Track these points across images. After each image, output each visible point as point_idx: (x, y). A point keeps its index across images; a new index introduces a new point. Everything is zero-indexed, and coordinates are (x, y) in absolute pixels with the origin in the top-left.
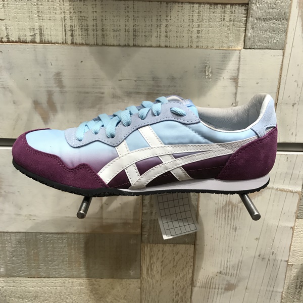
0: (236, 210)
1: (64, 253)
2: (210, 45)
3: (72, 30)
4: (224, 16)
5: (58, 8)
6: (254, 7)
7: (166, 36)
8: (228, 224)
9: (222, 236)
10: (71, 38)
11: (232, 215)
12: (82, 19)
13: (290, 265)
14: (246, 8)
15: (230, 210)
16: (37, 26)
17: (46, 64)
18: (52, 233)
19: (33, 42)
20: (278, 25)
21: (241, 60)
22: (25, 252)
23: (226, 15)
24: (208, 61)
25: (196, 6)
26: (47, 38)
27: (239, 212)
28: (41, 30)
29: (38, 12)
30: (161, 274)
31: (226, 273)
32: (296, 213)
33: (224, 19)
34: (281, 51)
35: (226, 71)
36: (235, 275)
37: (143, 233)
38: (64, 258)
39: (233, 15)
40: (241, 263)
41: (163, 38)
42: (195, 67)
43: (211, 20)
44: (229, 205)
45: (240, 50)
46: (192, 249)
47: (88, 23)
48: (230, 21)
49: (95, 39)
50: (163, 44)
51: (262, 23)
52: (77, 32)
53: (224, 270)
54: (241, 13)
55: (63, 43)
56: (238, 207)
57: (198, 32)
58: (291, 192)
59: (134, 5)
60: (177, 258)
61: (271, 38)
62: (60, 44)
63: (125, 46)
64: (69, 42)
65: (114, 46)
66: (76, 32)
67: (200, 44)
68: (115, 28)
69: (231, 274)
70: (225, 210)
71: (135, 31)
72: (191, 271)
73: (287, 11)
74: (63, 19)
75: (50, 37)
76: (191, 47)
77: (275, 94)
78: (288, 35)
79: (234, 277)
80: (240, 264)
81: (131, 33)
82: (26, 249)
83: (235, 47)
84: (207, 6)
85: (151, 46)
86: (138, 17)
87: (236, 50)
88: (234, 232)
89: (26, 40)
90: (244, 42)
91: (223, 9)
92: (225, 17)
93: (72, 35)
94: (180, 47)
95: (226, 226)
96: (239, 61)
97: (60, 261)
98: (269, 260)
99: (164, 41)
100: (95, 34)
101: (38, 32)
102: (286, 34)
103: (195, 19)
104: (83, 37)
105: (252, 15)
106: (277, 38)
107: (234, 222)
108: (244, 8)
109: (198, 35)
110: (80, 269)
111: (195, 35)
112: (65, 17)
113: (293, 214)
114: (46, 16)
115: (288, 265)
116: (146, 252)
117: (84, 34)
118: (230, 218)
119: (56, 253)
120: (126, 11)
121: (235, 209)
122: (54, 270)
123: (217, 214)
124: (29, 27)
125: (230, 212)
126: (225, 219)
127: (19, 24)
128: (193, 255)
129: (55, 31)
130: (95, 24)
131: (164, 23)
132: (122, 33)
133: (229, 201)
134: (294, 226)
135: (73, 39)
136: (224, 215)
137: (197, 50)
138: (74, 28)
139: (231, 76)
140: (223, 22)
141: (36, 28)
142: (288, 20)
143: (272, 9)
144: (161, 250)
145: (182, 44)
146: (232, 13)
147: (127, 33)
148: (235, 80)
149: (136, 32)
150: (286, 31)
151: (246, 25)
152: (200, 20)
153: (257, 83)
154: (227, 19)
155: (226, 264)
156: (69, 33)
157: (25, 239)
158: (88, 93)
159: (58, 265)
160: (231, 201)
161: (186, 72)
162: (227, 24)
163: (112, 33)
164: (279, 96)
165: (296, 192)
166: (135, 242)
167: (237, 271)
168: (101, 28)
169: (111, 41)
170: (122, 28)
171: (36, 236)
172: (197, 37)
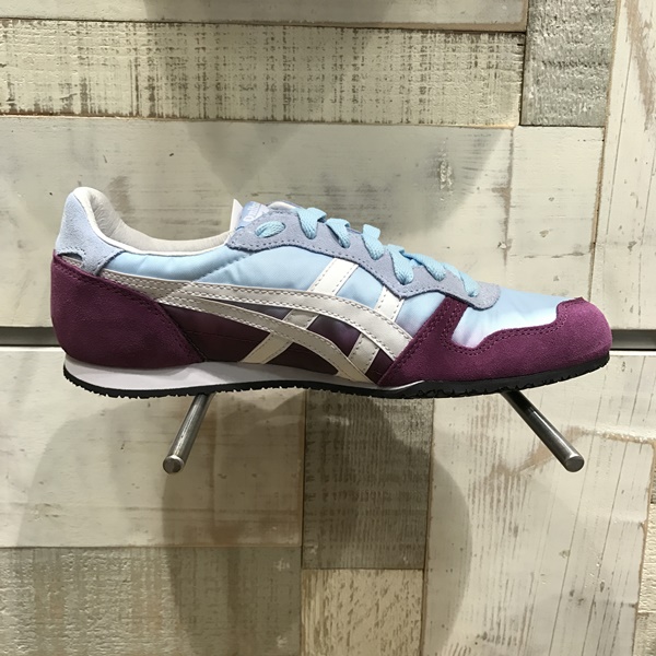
0: (515, 485)
1: (123, 596)
2: (448, 118)
3: (152, 88)
4: (476, 58)
5: (123, 41)
6: (538, 39)
7: (355, 100)
8: (498, 519)
9: (486, 549)
10: (149, 104)
11: (506, 498)
12: (173, 63)
13: (643, 614)
14: (522, 42)
15: (503, 486)
16: (76, 78)
17: (92, 159)
18: (96, 548)
19: (67, 112)
20: (588, 75)
21: (515, 149)
22: (30, 595)
23: (479, 55)
24: (444, 151)
25: (417, 36)
26: (96, 103)
27: (522, 489)
28: (84, 86)
29: (80, 49)
30: (348, 645)
31: (498, 637)
32: (648, 490)
33: (476, 64)
34: (599, 130)
35: (483, 173)
36: (517, 642)
37: (306, 545)
38: (122, 609)
39: (495, 55)
40: (531, 612)
41: (348, 104)
42: (417, 165)
43: (448, 66)
44: (500, 474)
45: (512, 129)
46: (419, 581)
47: (186, 72)
48: (489, 68)
49: (202, 105)
50: (347, 117)
51: (556, 71)
52: (163, 92)
53: (492, 629)
54: (512, 52)
55: (131, 115)
56: (519, 480)
57: (422, 90)
58: (636, 441)
59: (284, 33)
60: (384, 602)
61: (577, 103)
62: (126, 116)
63: (266, 120)
64: (145, 112)
65: (242, 120)
66: (160, 92)
67: (427, 117)
68: (246, 83)
69: (510, 639)
70: (492, 485)
71: (287, 89)
72: (416, 634)
73: (607, 46)
74: (133, 64)
75: (103, 102)
76: (408, 122)
77: (591, 223)
78: (612, 96)
79: (516, 647)
80: (528, 614)
81: (280, 94)
82: (33, 591)
83: (500, 122)
84: (440, 37)
85: (322, 122)
86: (294, 59)
87: (502, 128)
88: (513, 539)
89: (51, 109)
90: (521, 112)
91: (472, 42)
92: (478, 60)
93: (152, 98)
94: (384, 123)
95: (494, 524)
96: (511, 152)
97: (113, 616)
98: (594, 603)
99: (351, 109)
100: (201, 96)
101: (79, 92)
102: (608, 95)
103: (416, 64)
104: (175, 101)
105: (534, 55)
106: (589, 103)
107: (511, 515)
108: (516, 40)
109: (421, 96)
110: (161, 635)
111: (415, 97)
112: (136, 59)
113: (643, 492)
114: (96, 58)
115: (637, 614)
116: (313, 592)
117: (178, 97)
118: (502, 504)
119: (103, 597)
120: (269, 46)
121: (513, 484)
122: (98, 640)
123: (474, 496)
124: (58, 81)
125: (502, 491)
126: (491, 507)
127: (36, 75)
128: (420, 596)
129: (114, 90)
130: (201, 75)
131: (349, 73)
132: (260, 93)
133: (500, 465)
134: (647, 521)
135: (154, 105)
136: (488, 497)
137: (421, 128)
138: (155, 84)
139: (494, 184)
140: (473, 70)
141: (73, 84)
142: (609, 65)
143: (576, 42)
144: (347, 585)
145: (388, 117)
146: (492, 51)
147: (270, 92)
148: (504, 192)
149: (289, 90)
150: (606, 89)
151: (523, 77)
152: (426, 64)
153: (551, 199)
154: (482, 63)
155: (495, 616)
156: (146, 94)
157: (34, 565)
158: (184, 222)
159: (108, 628)
160: (503, 463)
161: (398, 176)
162: (484, 73)
163: (238, 94)
164: (599, 227)
165: (646, 442)
166: (288, 566)
167: (523, 630)
168: (215, 83)
169: (236, 109)
170: (261, 82)
171: (58, 556)
172: (421, 101)
